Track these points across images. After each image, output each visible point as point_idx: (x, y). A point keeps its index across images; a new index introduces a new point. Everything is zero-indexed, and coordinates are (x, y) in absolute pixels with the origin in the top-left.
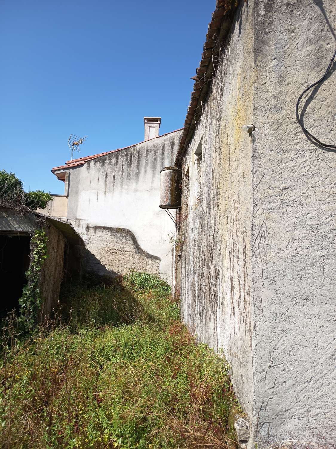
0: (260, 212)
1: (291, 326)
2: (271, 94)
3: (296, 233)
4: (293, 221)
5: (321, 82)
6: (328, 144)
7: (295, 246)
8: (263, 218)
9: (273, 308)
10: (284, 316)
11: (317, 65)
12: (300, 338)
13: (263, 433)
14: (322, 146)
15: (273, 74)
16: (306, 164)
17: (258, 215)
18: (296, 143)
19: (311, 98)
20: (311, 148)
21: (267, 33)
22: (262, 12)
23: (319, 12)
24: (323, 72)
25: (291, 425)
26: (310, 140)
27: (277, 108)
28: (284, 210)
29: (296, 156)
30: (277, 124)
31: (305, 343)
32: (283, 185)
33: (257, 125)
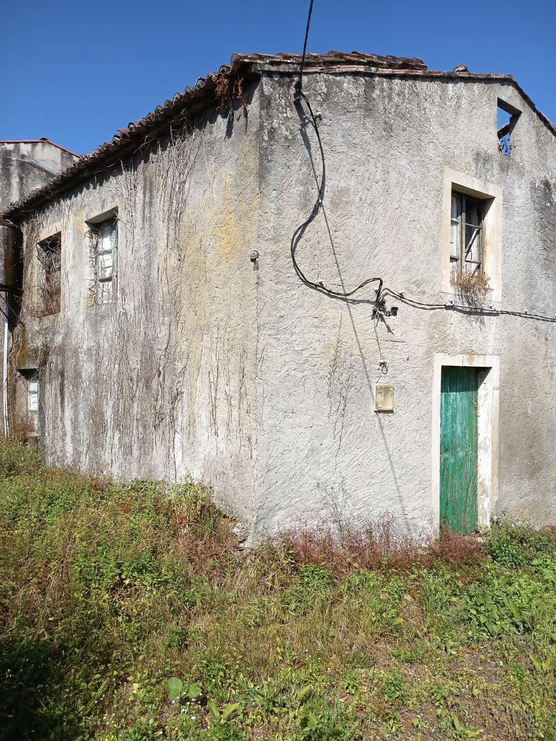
0: (262, 338)
1: (281, 436)
2: (272, 224)
3: (288, 357)
4: (286, 346)
5: (306, 225)
6: (310, 281)
7: (286, 368)
8: (264, 342)
9: (271, 422)
10: (277, 428)
11: (305, 206)
12: (288, 444)
13: (260, 528)
14: (307, 283)
15: (272, 205)
16: (296, 297)
17: (260, 341)
18: (289, 277)
19: (300, 237)
20: (299, 283)
21: (269, 161)
22: (266, 138)
23: (308, 156)
24: (309, 215)
25: (279, 515)
26: (299, 275)
27: (275, 240)
28: (279, 336)
29: (289, 289)
30: (276, 255)
31: (290, 448)
32: (279, 314)
33: (261, 253)
